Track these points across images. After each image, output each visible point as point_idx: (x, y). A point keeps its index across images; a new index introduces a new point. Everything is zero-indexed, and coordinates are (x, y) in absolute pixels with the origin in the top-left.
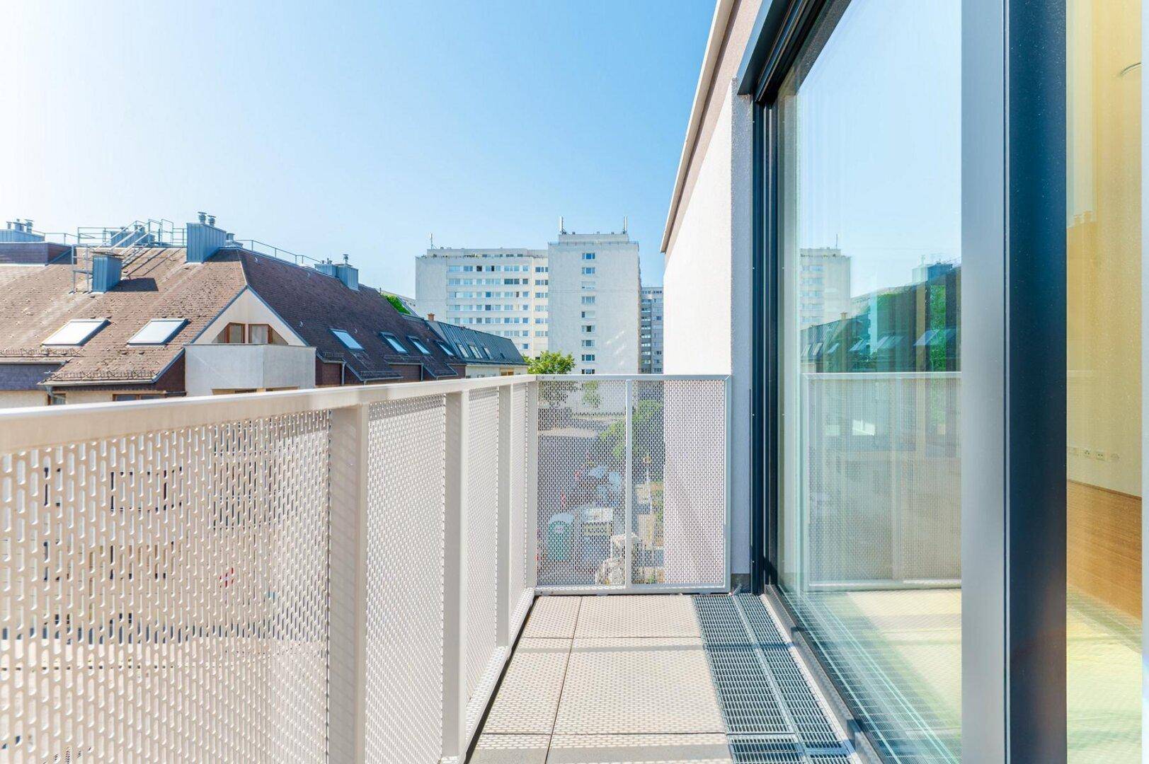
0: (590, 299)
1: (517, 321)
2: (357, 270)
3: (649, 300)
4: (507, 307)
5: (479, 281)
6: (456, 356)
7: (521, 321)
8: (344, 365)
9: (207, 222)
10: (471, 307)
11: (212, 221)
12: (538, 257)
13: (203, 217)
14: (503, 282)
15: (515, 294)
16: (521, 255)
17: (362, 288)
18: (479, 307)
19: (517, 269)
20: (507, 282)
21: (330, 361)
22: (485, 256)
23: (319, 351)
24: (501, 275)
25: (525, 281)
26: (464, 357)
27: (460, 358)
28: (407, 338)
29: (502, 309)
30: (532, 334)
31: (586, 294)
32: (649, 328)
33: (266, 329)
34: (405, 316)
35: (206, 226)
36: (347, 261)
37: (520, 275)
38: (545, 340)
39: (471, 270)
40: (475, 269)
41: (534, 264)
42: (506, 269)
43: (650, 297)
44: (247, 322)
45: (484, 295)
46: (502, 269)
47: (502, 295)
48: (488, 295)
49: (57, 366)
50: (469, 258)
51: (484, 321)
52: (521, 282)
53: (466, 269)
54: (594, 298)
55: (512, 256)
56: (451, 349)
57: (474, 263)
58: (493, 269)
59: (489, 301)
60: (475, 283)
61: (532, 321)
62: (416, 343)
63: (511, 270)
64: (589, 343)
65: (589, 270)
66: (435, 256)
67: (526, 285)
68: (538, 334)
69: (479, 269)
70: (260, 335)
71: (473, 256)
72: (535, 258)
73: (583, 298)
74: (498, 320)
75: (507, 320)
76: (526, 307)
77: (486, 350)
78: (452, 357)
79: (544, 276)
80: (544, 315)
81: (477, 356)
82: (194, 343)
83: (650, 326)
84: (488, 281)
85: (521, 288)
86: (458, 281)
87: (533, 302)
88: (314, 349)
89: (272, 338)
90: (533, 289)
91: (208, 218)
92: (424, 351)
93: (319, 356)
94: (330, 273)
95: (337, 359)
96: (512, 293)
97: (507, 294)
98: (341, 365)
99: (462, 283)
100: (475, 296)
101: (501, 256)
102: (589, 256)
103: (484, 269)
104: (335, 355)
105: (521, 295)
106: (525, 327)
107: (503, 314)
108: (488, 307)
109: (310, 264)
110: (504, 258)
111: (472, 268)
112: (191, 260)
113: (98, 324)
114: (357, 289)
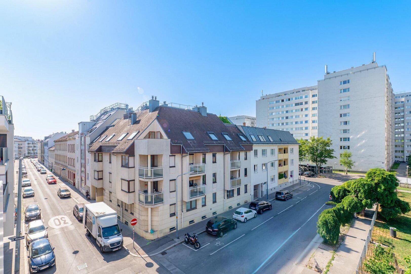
0: (346, 107)
1: (301, 123)
2: (207, 108)
3: (402, 102)
4: (296, 117)
5: (283, 106)
6: (248, 140)
7: (304, 122)
8: (181, 146)
9: (154, 99)
10: (279, 118)
11: (156, 98)
12: (313, 89)
13: (153, 98)
14: (294, 105)
15: (300, 110)
16: (304, 91)
17: (208, 114)
18: (283, 118)
19: (301, 98)
20: (297, 104)
21: (174, 145)
22: (285, 95)
24: (294, 101)
25: (306, 103)
26: (253, 141)
27: (250, 142)
28: (222, 134)
29: (294, 117)
30: (310, 128)
31: (342, 103)
32: (403, 119)
33: (160, 133)
34: (226, 124)
36: (203, 105)
37: (303, 100)
38: (316, 131)
39: (279, 102)
40: (281, 101)
41: (311, 93)
42: (296, 99)
43: (403, 99)
44: (156, 131)
45: (285, 112)
46: (294, 99)
47: (294, 111)
48: (287, 112)
49: (116, 146)
50: (278, 97)
51: (285, 124)
52: (304, 103)
53: (277, 102)
54: (348, 105)
55: (299, 92)
56: (245, 137)
57: (280, 99)
58: (289, 100)
59: (288, 115)
60: (280, 107)
61: (310, 122)
63: (299, 99)
64: (345, 131)
65: (345, 90)
66: (264, 99)
67: (306, 105)
68: (313, 128)
71: (280, 96)
72: (310, 90)
73: (341, 106)
74: (292, 123)
76: (306, 115)
77: (270, 137)
78: (245, 141)
79: (316, 99)
80: (316, 118)
81: (262, 140)
82: (137, 139)
83: (403, 118)
84: (287, 106)
85: (304, 106)
86: (273, 108)
87: (310, 112)
88: (170, 140)
89: (161, 137)
90: (310, 106)
91: (154, 98)
92: (229, 139)
93: (171, 143)
94: (196, 110)
95: (179, 144)
96: (299, 110)
99: (275, 108)
100: (281, 113)
101: (293, 93)
102: (345, 82)
103: (285, 100)
104: (179, 142)
105: (304, 110)
106: (306, 125)
107: (294, 120)
108: (287, 118)
109: (191, 108)
110: (295, 93)
111: (279, 101)
112: (150, 112)
113: (126, 134)
114: (206, 116)
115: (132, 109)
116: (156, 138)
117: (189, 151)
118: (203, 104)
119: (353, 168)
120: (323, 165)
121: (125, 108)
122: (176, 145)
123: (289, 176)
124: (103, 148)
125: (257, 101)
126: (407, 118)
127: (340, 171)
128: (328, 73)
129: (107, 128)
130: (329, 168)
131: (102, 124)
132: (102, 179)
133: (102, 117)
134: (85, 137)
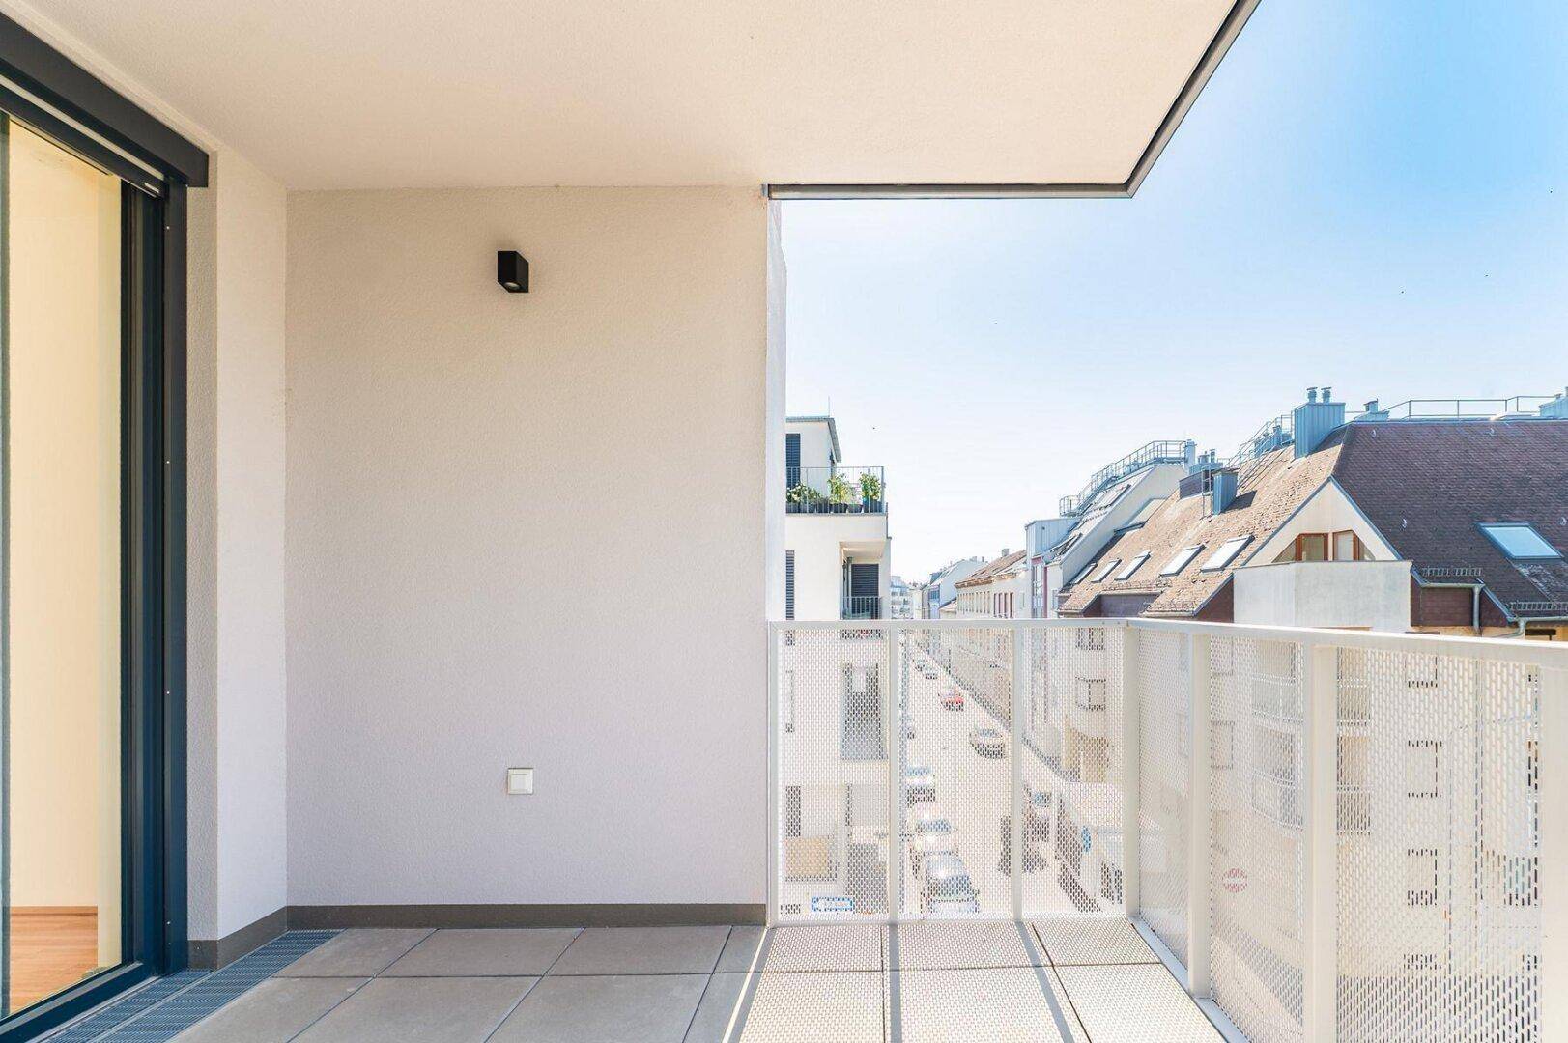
8: (1477, 591)
9: (1319, 399)
11: (1327, 394)
13: (1312, 394)
21: (1432, 585)
23: (1417, 568)
33: (1351, 537)
35: (1319, 404)
44: (1330, 531)
49: (1156, 596)
70: (1346, 546)
82: (1247, 565)
88: (1409, 564)
89: (1359, 552)
93: (1417, 577)
95: (1464, 580)
104: (1460, 571)
112: (1297, 455)
113: (1195, 550)
115: (1213, 454)
116: (1330, 558)
117: (1523, 615)
121: (1183, 455)
122: (1440, 588)
124: (1106, 602)
129: (1118, 535)
131: (1099, 524)
133: (1098, 497)
134: (1046, 568)
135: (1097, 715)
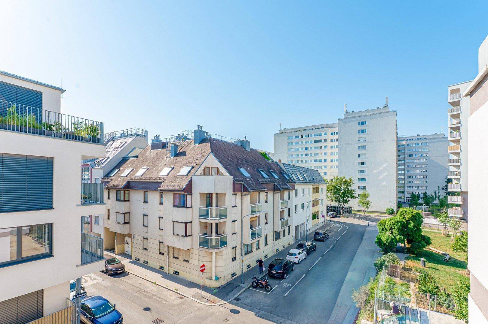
0: (363, 147)
1: (321, 161)
2: (249, 142)
3: (403, 145)
4: (315, 154)
5: (302, 142)
6: (291, 179)
7: (323, 161)
9: (200, 129)
10: (298, 155)
11: (201, 128)
12: (332, 127)
13: (199, 127)
14: (313, 142)
15: (320, 147)
16: (323, 128)
17: (251, 149)
18: (302, 155)
19: (321, 135)
20: (316, 141)
22: (305, 130)
23: (234, 178)
24: (313, 138)
25: (325, 140)
26: (294, 180)
27: (292, 181)
28: (269, 171)
29: (313, 155)
30: (329, 167)
31: (360, 144)
32: (403, 162)
33: (217, 168)
34: (268, 161)
35: (200, 130)
36: (245, 139)
37: (323, 138)
38: (336, 170)
39: (298, 138)
40: (300, 137)
41: (330, 131)
42: (315, 135)
43: (404, 143)
44: (211, 166)
45: (304, 149)
46: (313, 136)
47: (313, 148)
48: (306, 149)
49: (161, 183)
50: (297, 132)
51: (304, 162)
52: (323, 141)
53: (296, 137)
54: (365, 146)
55: (318, 128)
56: (289, 176)
57: (299, 134)
58: (309, 136)
59: (308, 152)
60: (300, 143)
61: (329, 161)
62: (272, 173)
63: (318, 136)
64: (362, 171)
65: (362, 131)
66: (282, 133)
67: (325, 143)
68: (332, 167)
69: (302, 136)
70: (214, 171)
71: (299, 131)
72: (330, 128)
73: (359, 147)
74: (311, 161)
75: (316, 161)
76: (325, 154)
77: (305, 176)
78: (289, 180)
79: (335, 137)
80: (336, 157)
81: (301, 179)
82: (195, 175)
83: (404, 160)
84: (306, 142)
85: (323, 144)
86: (292, 144)
87: (329, 151)
88: (232, 177)
89: (218, 172)
90: (329, 144)
91: (200, 127)
92: (276, 177)
93: (234, 180)
94: (240, 144)
95: (241, 181)
96: (318, 147)
97: (315, 148)
98: (242, 184)
99: (294, 144)
100: (300, 150)
101: (313, 129)
102: (362, 123)
103: (304, 137)
104: (240, 179)
105: (323, 147)
106: (325, 164)
107: (313, 158)
108: (306, 155)
109: (233, 141)
110: (314, 130)
111: (298, 136)
112: (195, 143)
113: (171, 168)
114: (249, 150)
116: (211, 175)
117: (251, 189)
118: (246, 137)
119: (370, 209)
120: (346, 205)
121: (143, 134)
122: (238, 183)
123: (320, 216)
124: (132, 184)
125: (275, 135)
126: (407, 161)
127: (358, 211)
128: (347, 112)
129: (124, 160)
130: (349, 208)
132: (128, 223)
133: (109, 143)
134: (92, 169)
135: (127, 225)
